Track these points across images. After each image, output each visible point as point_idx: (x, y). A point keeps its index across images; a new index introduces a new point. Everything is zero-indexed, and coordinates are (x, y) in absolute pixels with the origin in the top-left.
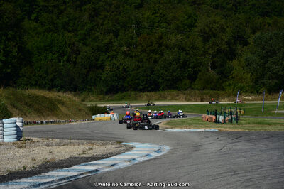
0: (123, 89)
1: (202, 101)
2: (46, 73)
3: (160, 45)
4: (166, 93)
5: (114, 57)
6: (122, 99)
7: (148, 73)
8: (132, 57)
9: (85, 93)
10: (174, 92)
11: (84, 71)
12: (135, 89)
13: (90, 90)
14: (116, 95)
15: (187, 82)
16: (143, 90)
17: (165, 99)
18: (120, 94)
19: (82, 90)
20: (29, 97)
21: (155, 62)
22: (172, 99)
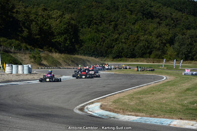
0: (121, 57)
1: (153, 63)
2: (91, 49)
3: (138, 39)
4: (138, 59)
5: (119, 43)
6: (121, 61)
7: (132, 50)
8: (126, 44)
9: (106, 58)
10: (142, 59)
11: (106, 49)
12: (126, 57)
13: (108, 57)
14: (118, 59)
15: (148, 55)
16: (129, 58)
17: (138, 61)
18: (120, 59)
19: (104, 57)
20: (74, 58)
21: (135, 46)
22: (141, 62)
